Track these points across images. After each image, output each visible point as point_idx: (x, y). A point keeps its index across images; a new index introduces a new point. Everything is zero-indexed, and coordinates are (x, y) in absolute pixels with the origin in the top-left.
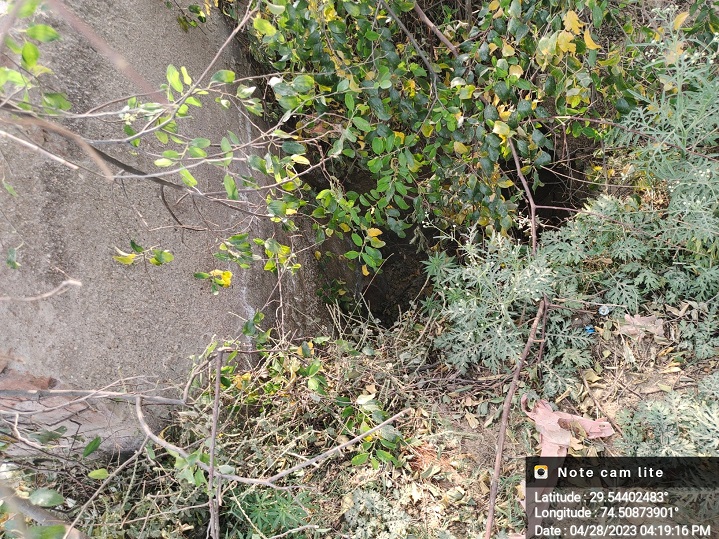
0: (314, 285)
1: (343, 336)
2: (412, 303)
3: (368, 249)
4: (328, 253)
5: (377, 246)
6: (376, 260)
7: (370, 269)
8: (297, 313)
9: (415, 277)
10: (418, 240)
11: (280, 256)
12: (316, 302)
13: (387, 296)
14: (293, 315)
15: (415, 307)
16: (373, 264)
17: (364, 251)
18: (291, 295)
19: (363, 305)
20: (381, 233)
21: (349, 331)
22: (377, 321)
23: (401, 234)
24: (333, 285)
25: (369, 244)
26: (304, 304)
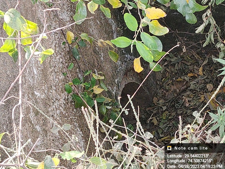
0: (62, 77)
1: (101, 152)
2: (196, 114)
3: (144, 35)
4: (83, 36)
5: (157, 34)
6: (155, 52)
7: (144, 63)
8: (37, 113)
9: (194, 78)
10: (207, 29)
11: (24, 35)
12: (62, 101)
13: (155, 99)
14: (32, 115)
15: (201, 121)
16: (149, 58)
17: (139, 39)
18: (31, 88)
19: (131, 111)
20: (164, 15)
21: (108, 146)
22: (148, 136)
23: (190, 19)
24: (86, 79)
25: (146, 29)
26: (46, 103)
